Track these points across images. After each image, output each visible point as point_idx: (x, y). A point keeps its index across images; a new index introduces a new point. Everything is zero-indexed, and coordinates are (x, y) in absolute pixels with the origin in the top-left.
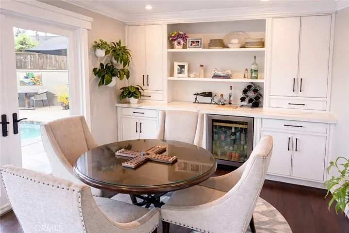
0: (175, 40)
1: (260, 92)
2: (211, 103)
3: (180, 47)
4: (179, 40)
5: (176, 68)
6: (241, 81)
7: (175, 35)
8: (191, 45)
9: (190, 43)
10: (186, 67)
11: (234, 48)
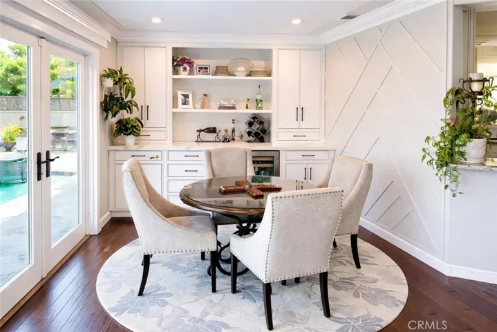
0: (180, 66)
1: (266, 125)
2: (215, 141)
3: (185, 73)
4: (185, 65)
5: (180, 98)
6: (244, 112)
7: (181, 59)
8: (199, 71)
9: (198, 69)
10: (190, 96)
11: (241, 76)
